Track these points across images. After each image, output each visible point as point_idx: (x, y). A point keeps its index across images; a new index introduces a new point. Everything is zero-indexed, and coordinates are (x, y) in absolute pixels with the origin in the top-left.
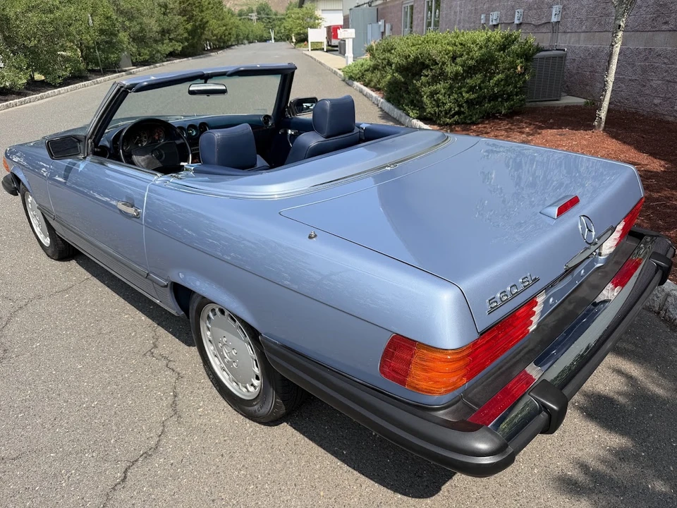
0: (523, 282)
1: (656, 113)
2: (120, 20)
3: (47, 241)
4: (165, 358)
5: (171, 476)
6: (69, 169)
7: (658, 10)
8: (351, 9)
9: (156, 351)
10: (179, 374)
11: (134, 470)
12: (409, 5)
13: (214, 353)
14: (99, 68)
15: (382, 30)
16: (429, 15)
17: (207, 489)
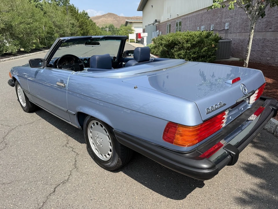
0: (220, 105)
1: (268, 63)
2: (56, 29)
3: (24, 105)
4: (71, 148)
5: (74, 191)
6: (37, 72)
7: (267, 24)
8: (146, 26)
9: (68, 145)
10: (77, 153)
11: (58, 188)
12: (169, 24)
13: (92, 142)
14: (46, 47)
15: (158, 34)
16: (177, 28)
17: (89, 195)
